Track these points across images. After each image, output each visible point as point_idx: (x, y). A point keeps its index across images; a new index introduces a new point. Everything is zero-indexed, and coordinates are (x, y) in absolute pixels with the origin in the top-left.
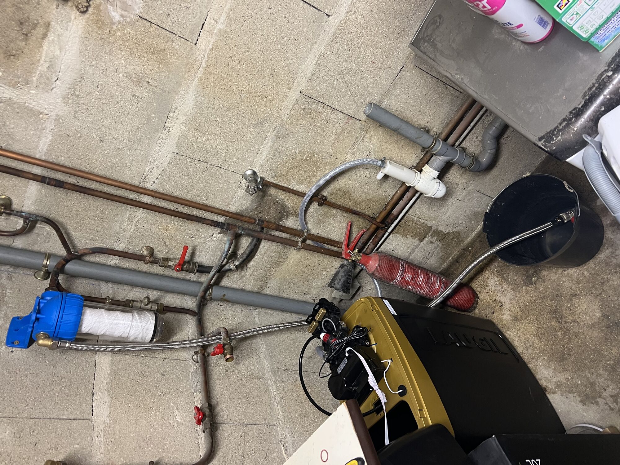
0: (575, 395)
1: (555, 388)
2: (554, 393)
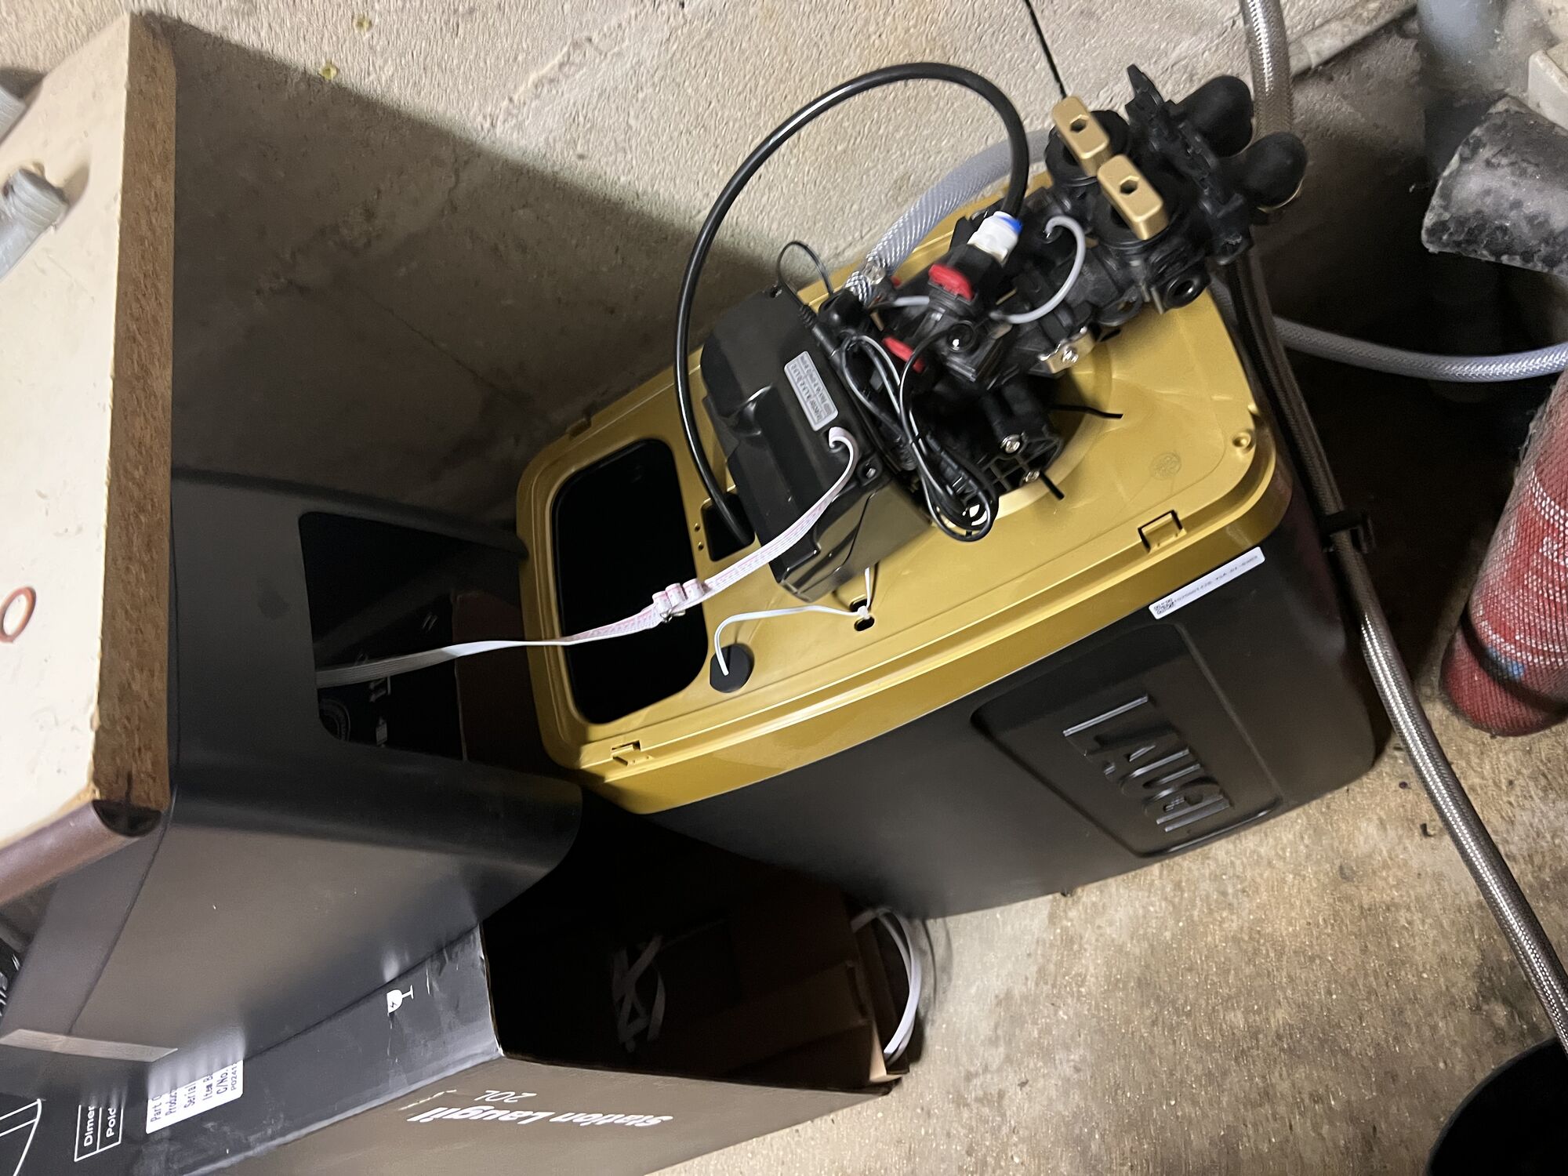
0: (1031, 984)
1: (1065, 929)
2: (1053, 918)
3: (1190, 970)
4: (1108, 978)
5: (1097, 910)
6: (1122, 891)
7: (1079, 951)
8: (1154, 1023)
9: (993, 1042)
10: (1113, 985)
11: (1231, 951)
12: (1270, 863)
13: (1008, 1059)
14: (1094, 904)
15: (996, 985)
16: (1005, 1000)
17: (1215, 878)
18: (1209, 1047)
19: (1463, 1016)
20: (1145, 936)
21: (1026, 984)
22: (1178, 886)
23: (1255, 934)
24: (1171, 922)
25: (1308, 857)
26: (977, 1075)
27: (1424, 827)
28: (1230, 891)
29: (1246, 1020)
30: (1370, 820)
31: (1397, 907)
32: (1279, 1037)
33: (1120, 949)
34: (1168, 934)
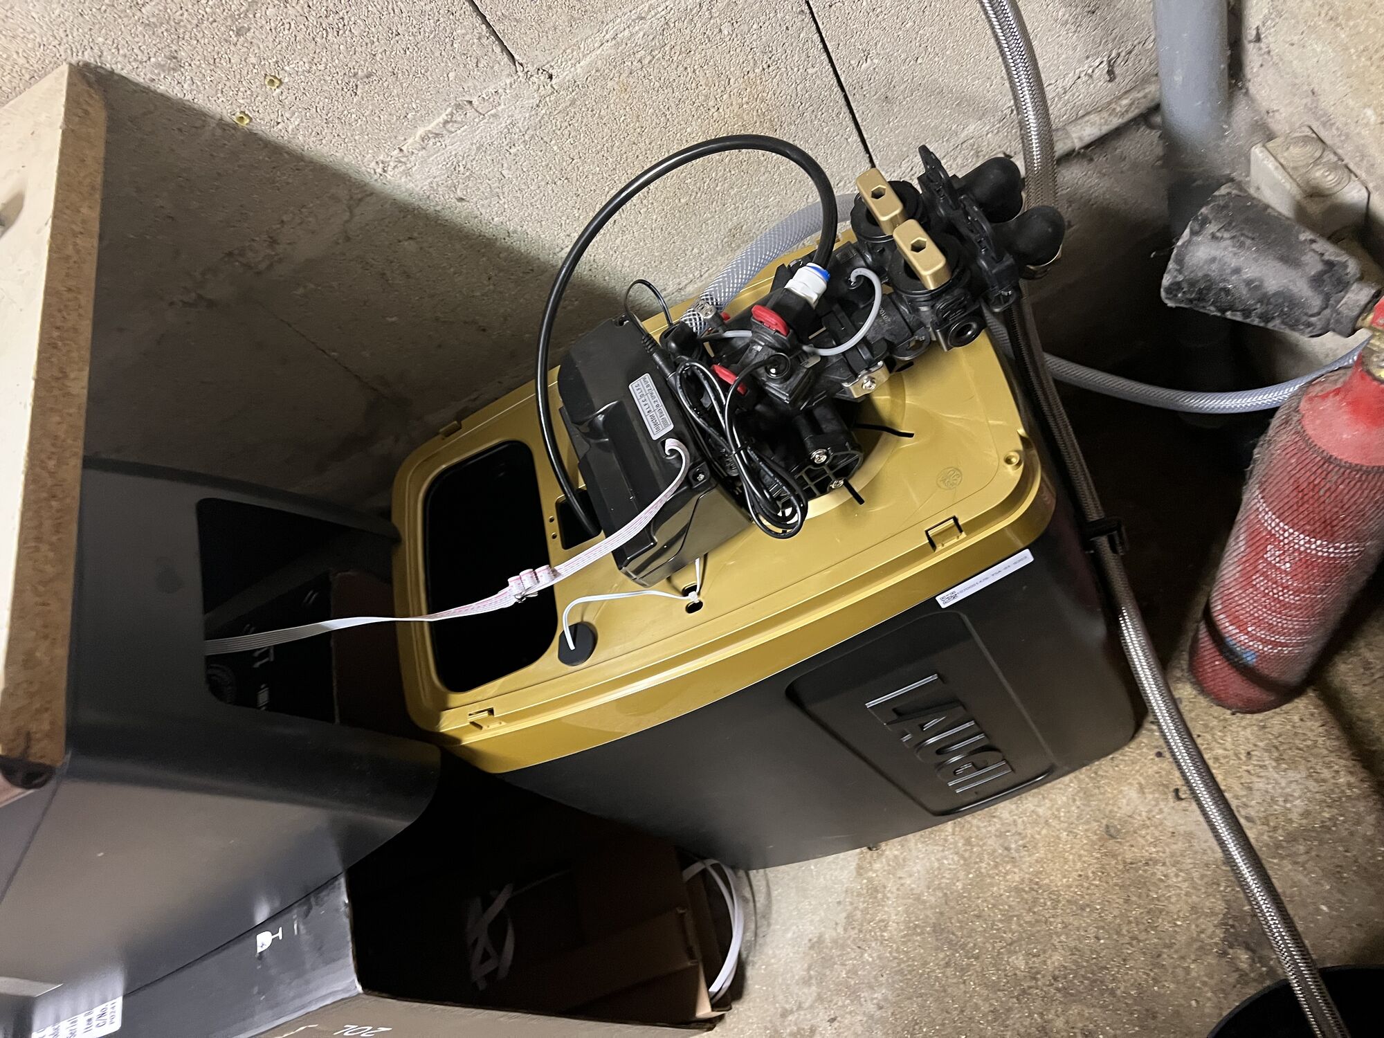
0: (840, 930)
1: (870, 880)
2: (860, 870)
3: (978, 917)
4: (907, 923)
5: (899, 863)
6: (920, 846)
7: (882, 900)
8: (947, 965)
9: (807, 982)
10: (912, 929)
11: (1013, 901)
12: (1046, 822)
13: (820, 998)
14: (896, 857)
15: (810, 931)
16: (817, 944)
17: (1000, 835)
18: (995, 987)
19: (1211, 960)
20: (939, 888)
21: (835, 929)
22: (968, 842)
23: (1035, 885)
24: (962, 874)
25: (1079, 818)
26: (792, 1012)
27: (1177, 791)
28: (1013, 846)
29: (1027, 963)
30: (1130, 784)
31: (1156, 862)
32: (1055, 978)
33: (918, 899)
34: (959, 885)
